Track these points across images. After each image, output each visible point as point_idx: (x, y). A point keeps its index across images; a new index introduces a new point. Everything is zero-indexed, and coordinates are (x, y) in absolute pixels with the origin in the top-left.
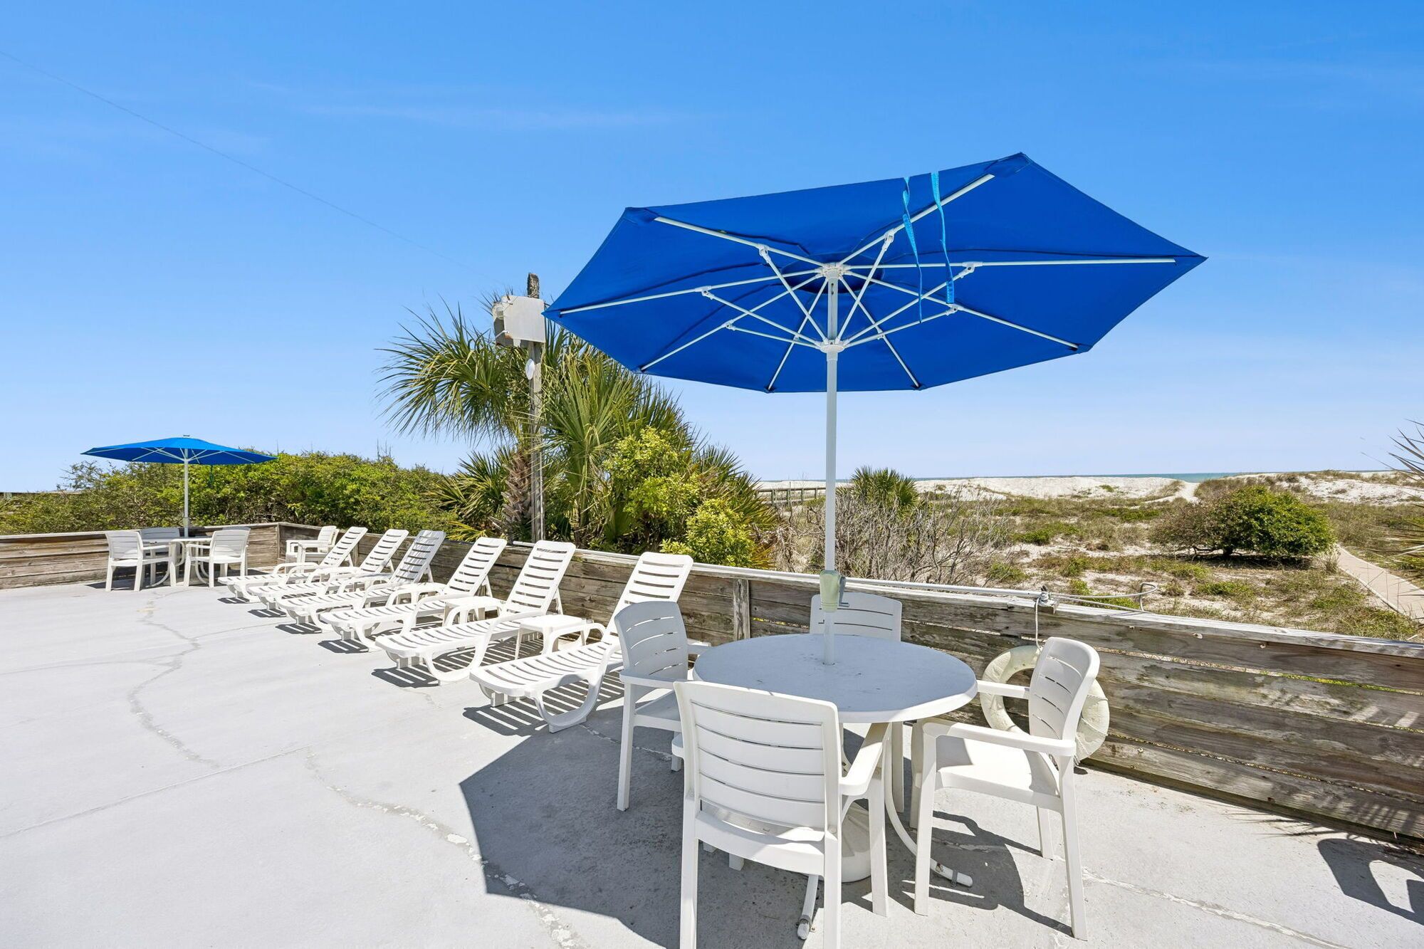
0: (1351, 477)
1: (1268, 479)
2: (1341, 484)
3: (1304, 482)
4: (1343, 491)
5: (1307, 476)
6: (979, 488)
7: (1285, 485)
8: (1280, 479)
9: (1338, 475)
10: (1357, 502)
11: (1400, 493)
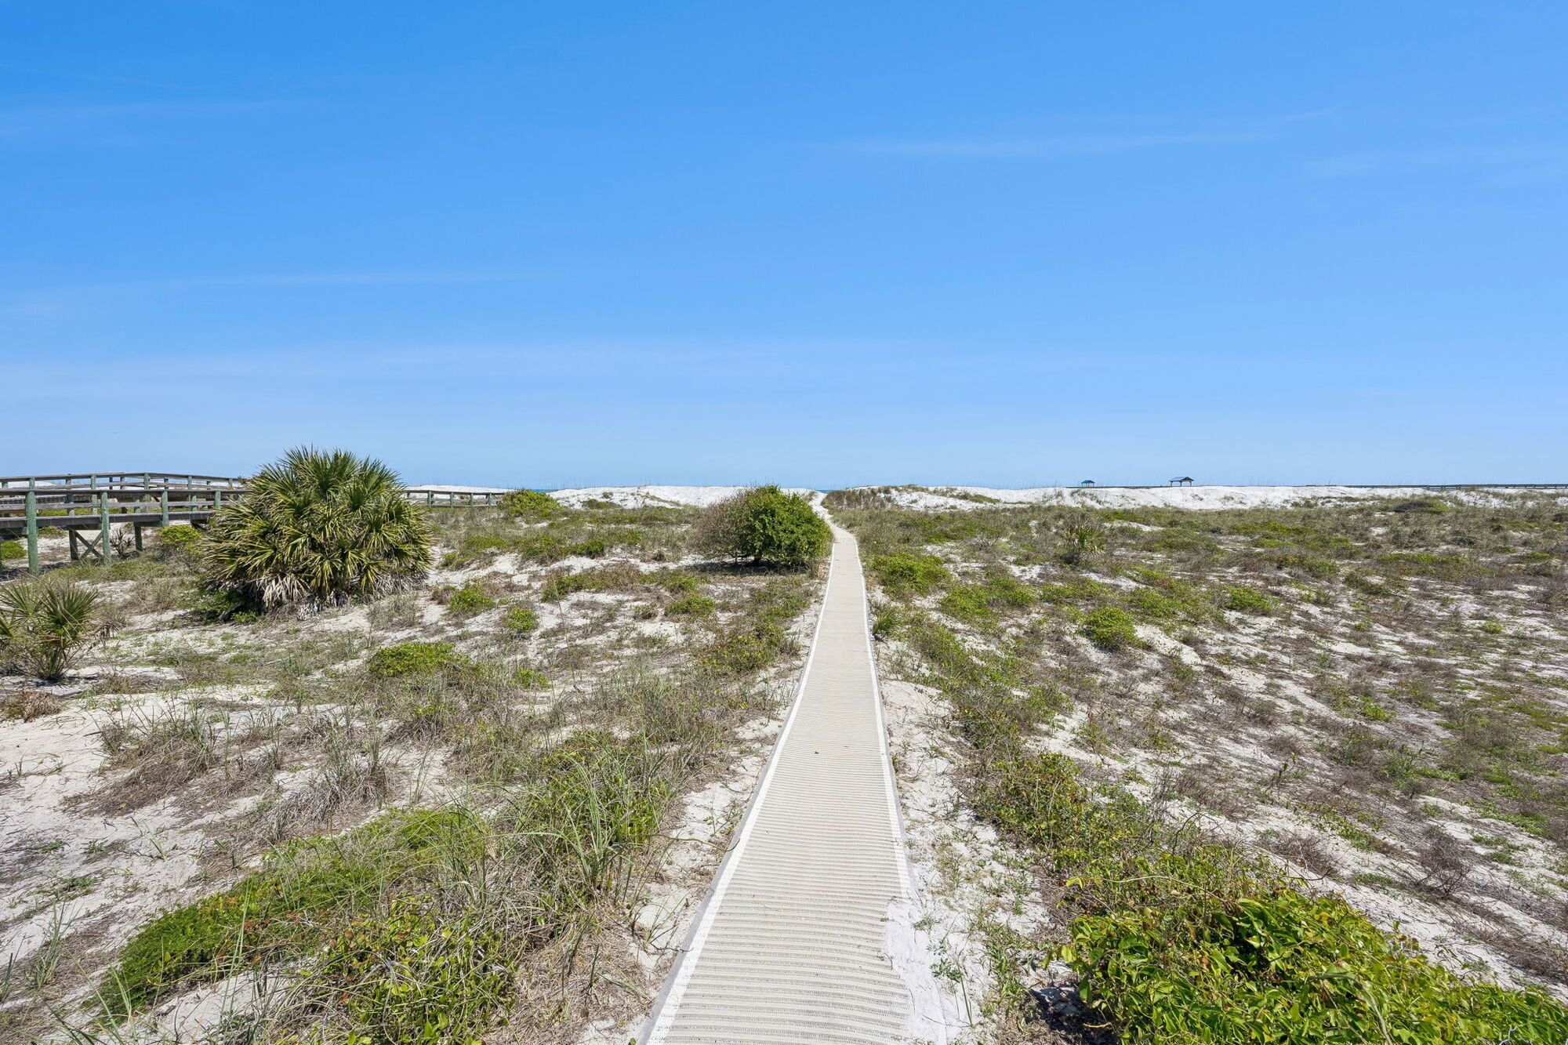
0: (923, 490)
1: (873, 492)
2: (915, 495)
3: (894, 492)
4: (915, 501)
5: (896, 488)
6: (647, 496)
7: (882, 495)
8: (880, 491)
9: (915, 489)
10: (922, 510)
11: (947, 503)
